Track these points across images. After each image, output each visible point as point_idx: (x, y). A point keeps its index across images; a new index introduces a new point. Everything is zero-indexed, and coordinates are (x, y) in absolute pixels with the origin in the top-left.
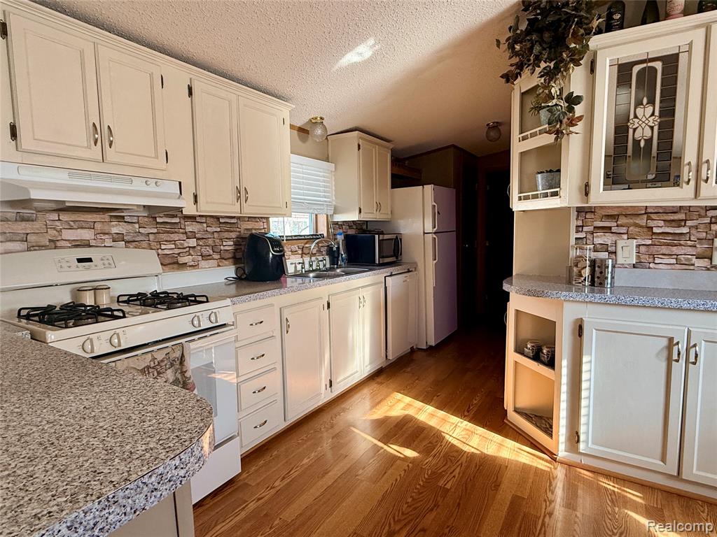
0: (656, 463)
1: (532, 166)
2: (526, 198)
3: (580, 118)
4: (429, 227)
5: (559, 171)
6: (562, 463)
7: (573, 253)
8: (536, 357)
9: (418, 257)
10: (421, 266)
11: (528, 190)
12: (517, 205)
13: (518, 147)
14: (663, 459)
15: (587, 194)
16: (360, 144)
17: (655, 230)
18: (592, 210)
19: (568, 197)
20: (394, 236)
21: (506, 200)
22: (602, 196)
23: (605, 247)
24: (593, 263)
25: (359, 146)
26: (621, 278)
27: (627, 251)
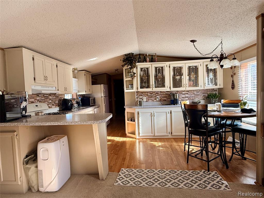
0: (151, 134)
1: (128, 83)
2: (127, 89)
3: (136, 76)
4: (103, 95)
5: (133, 85)
6: (137, 139)
7: (136, 100)
8: (131, 121)
9: (100, 103)
10: (101, 106)
11: (128, 88)
12: (126, 91)
13: (125, 79)
14: (152, 134)
15: (138, 89)
16: (85, 74)
17: (149, 95)
18: (139, 92)
19: (135, 90)
20: (93, 98)
21: (123, 89)
22: (140, 90)
23: (141, 99)
24: (140, 101)
25: (85, 75)
26: (144, 104)
27: (145, 99)
